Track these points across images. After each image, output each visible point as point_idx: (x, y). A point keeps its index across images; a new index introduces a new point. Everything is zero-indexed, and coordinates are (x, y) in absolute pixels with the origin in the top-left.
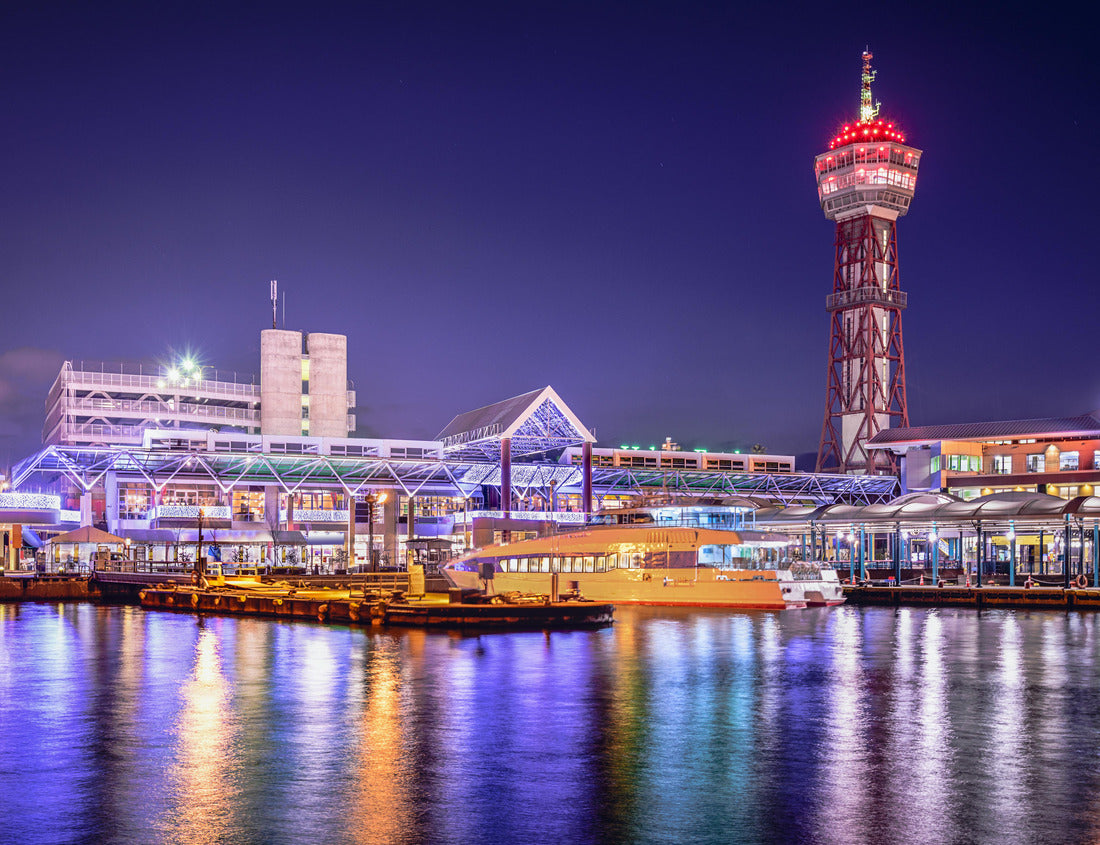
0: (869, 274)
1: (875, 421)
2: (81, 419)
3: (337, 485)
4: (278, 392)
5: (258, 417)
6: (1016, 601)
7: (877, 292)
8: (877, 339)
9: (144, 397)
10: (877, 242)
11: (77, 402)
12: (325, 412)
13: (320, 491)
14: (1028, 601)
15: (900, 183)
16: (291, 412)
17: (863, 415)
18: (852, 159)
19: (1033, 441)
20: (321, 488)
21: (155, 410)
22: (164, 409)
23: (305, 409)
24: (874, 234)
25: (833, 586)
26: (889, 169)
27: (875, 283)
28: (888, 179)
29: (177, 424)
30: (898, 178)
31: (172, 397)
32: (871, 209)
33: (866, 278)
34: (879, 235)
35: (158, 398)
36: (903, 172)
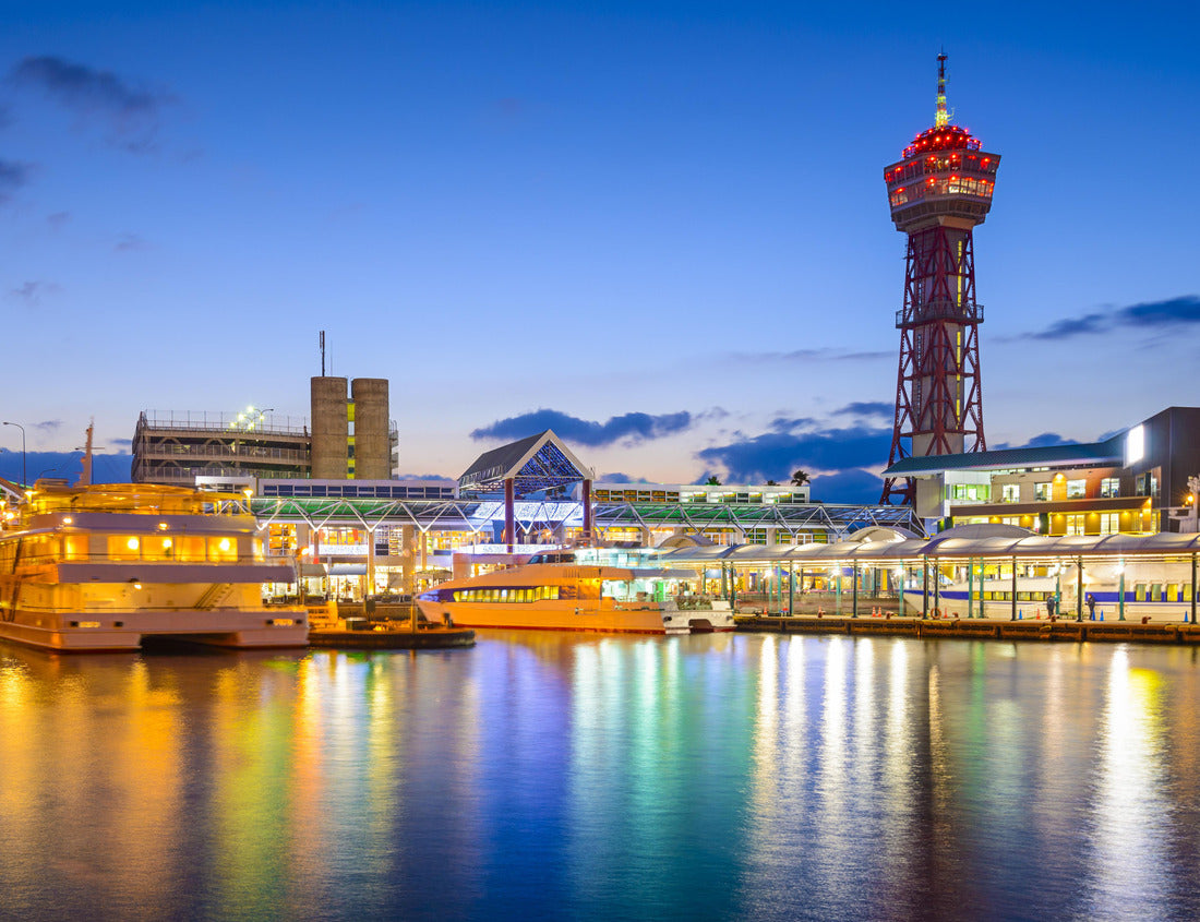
0: (941, 289)
1: (945, 441)
2: (155, 463)
3: (357, 523)
4: (326, 434)
5: (310, 458)
6: (878, 630)
7: (949, 306)
8: (949, 355)
9: (208, 442)
10: (950, 254)
11: (152, 447)
12: (369, 451)
13: (344, 528)
14: (886, 630)
15: (976, 191)
16: (338, 452)
17: (932, 435)
18: (921, 168)
19: (1046, 469)
20: (346, 526)
21: (218, 453)
22: (226, 452)
23: (351, 448)
24: (947, 246)
25: (725, 615)
26: (961, 178)
27: (948, 297)
28: (960, 186)
29: (238, 464)
30: (973, 185)
31: (233, 440)
32: (942, 220)
33: (937, 292)
34: (952, 247)
35: (221, 441)
36: (979, 180)
